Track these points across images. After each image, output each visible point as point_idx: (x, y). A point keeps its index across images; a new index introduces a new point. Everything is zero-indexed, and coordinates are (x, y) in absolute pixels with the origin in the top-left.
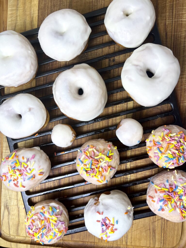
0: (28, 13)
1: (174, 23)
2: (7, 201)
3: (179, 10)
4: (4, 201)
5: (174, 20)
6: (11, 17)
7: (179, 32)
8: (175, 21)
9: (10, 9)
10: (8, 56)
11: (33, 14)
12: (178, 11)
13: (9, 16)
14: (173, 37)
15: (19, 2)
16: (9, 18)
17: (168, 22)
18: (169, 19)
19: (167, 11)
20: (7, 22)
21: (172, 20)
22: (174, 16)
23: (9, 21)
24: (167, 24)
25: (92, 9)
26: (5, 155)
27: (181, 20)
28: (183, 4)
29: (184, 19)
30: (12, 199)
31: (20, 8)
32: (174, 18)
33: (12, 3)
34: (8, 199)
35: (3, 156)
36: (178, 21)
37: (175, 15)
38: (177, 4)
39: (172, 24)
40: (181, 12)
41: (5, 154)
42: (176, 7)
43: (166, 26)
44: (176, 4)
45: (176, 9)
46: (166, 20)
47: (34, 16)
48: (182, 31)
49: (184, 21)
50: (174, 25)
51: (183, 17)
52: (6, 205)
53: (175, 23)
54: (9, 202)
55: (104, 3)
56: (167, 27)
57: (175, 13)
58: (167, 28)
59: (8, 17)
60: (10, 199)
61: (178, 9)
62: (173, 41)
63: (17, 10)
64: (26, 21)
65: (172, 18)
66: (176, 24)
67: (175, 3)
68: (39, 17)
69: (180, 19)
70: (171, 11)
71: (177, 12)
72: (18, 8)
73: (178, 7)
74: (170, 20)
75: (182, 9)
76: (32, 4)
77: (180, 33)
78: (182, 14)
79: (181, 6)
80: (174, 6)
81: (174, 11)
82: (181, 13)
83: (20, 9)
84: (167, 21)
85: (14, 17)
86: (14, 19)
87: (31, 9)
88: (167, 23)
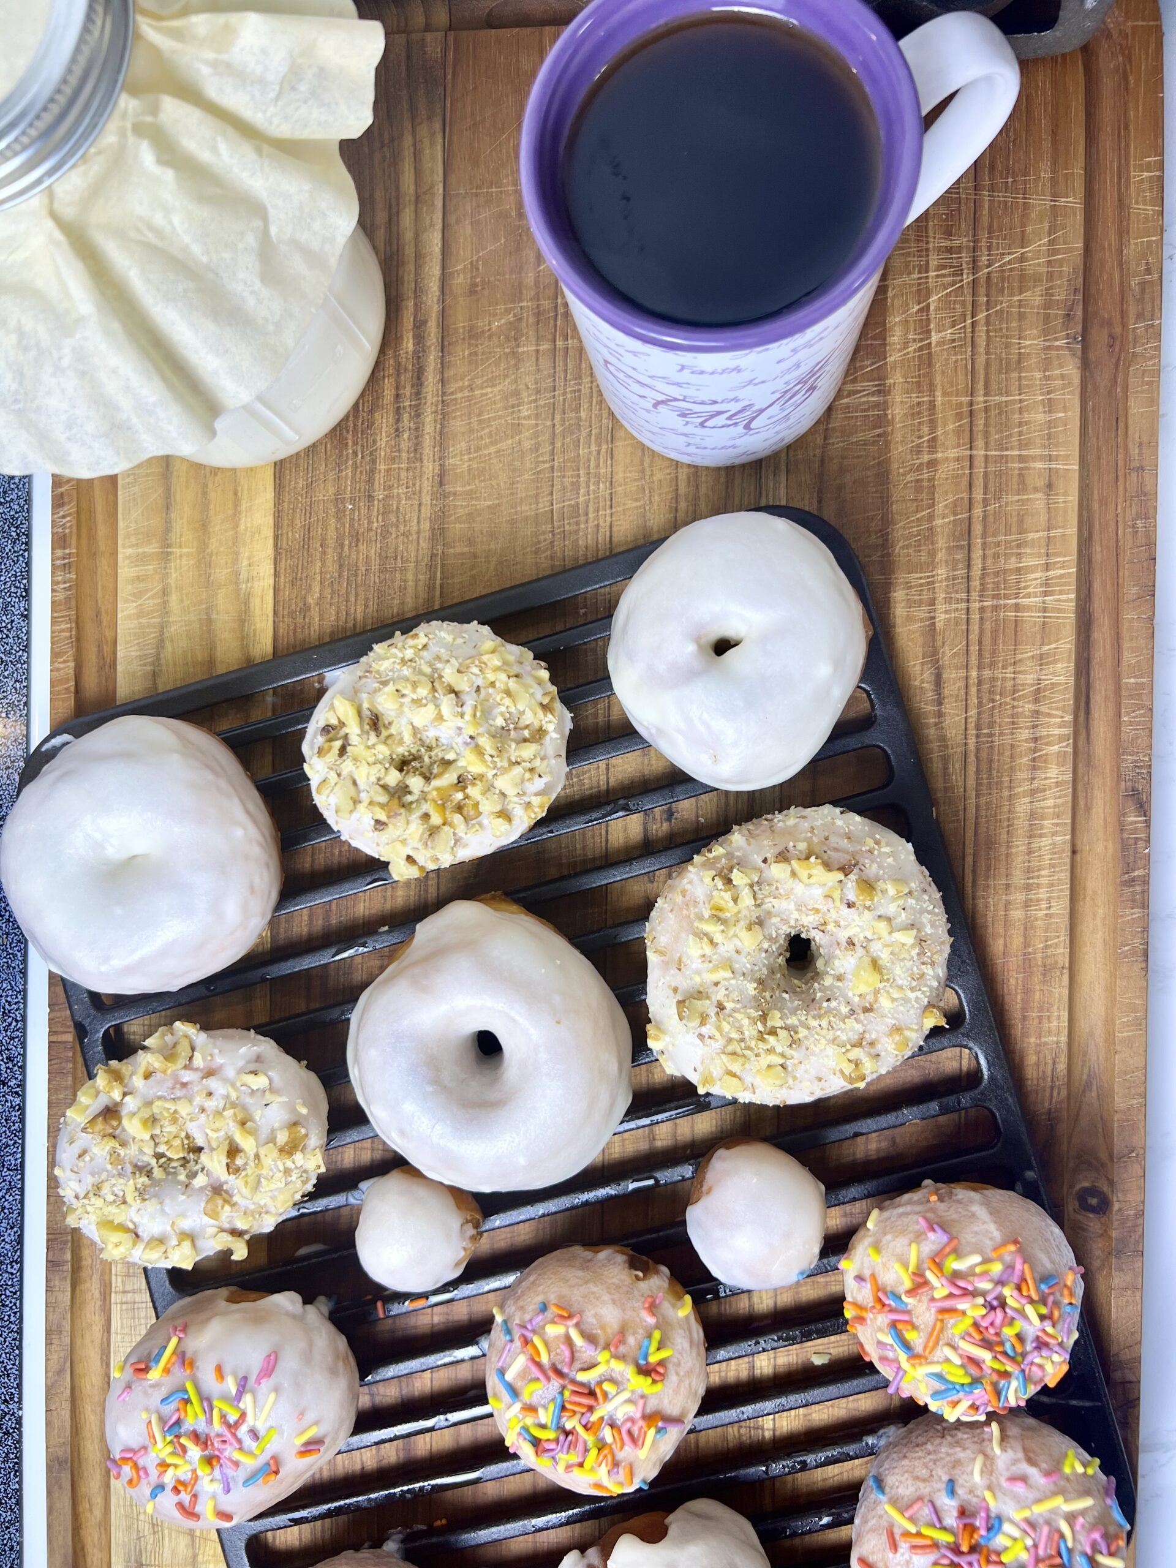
0: (221, 574)
1: (975, 617)
2: (139, 1539)
3: (1001, 550)
4: (126, 1539)
5: (977, 605)
6: (138, 595)
7: (1004, 667)
8: (982, 609)
9: (129, 551)
10: (134, 857)
11: (250, 579)
12: (996, 556)
13: (124, 590)
14: (973, 690)
15: (173, 516)
16: (127, 601)
17: (946, 612)
18: (948, 600)
19: (941, 556)
20: (119, 622)
21: (964, 605)
22: (976, 583)
23: (129, 617)
24: (939, 625)
25: (549, 553)
26: (122, 1303)
27: (1017, 605)
28: (1021, 521)
29: (1029, 596)
30: (166, 1532)
31: (180, 547)
32: (975, 595)
33: (136, 522)
34: (146, 1530)
35: (113, 1306)
36: (996, 608)
37: (983, 577)
38: (991, 519)
39: (964, 627)
40: (1013, 559)
41: (124, 1300)
42: (984, 535)
43: (933, 636)
44: (985, 518)
45: (984, 544)
46: (932, 602)
47: (252, 587)
48: (1020, 661)
49: (1028, 608)
50: (975, 628)
51: (1022, 585)
52: (136, 1561)
53: (982, 619)
54: (149, 1547)
55: (608, 519)
56: (939, 639)
57: (984, 569)
58: (939, 643)
59: (119, 594)
60: (154, 1533)
61: (998, 544)
62: (973, 712)
63: (165, 557)
64: (214, 616)
65: (964, 596)
66: (988, 625)
67: (978, 511)
68: (281, 593)
69: (1006, 597)
70: (960, 556)
71: (990, 561)
72: (169, 546)
73: (994, 535)
74: (954, 606)
75: (1019, 546)
76: (242, 527)
77: (1011, 669)
78: (1019, 570)
79: (1014, 529)
80: (977, 529)
81: (977, 553)
82: (1012, 564)
83: (181, 556)
84: (941, 607)
85: (153, 597)
86: (155, 605)
87: (237, 553)
88: (941, 618)
